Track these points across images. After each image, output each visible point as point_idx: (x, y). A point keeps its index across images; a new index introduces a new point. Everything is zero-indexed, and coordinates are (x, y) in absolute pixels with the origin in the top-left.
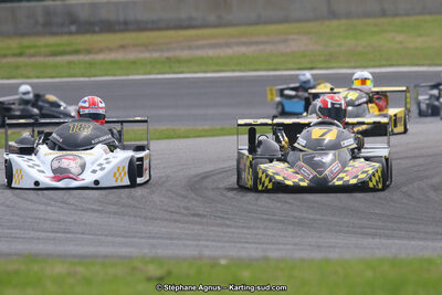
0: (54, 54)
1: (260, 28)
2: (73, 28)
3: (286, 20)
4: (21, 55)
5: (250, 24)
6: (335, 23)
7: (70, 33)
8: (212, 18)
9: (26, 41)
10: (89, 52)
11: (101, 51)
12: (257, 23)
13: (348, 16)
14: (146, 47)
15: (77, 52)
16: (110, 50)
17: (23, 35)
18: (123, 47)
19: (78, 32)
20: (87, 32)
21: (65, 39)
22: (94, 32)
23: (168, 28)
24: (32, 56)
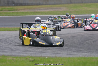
0: (9, 11)
1: (55, 6)
2: (14, 5)
3: (61, 4)
4: (2, 10)
5: (53, 5)
6: (72, 5)
7: (13, 6)
8: (44, 3)
9: (3, 7)
10: (17, 10)
11: (19, 10)
12: (55, 4)
13: (75, 3)
14: (30, 9)
15: (14, 10)
16: (22, 10)
17: (2, 6)
18: (24, 9)
20: (16, 6)
21: (11, 7)
22: (18, 6)
24: (4, 11)
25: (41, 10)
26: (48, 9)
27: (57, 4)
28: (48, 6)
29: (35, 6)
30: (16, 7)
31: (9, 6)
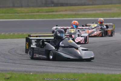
0: (47, 12)
1: (104, 6)
2: (53, 5)
3: (111, 3)
4: (38, 12)
5: (101, 5)
7: (52, 6)
8: (91, 3)
9: (40, 8)
10: (57, 11)
11: (60, 11)
12: (103, 4)
14: (72, 10)
15: (53, 12)
16: (62, 11)
18: (66, 10)
19: (54, 6)
20: (56, 6)
21: (50, 8)
22: (58, 6)
23: (78, 5)
24: (41, 12)
25: (86, 11)
26: (95, 10)
27: (107, 4)
28: (96, 6)
29: (79, 7)
30: (55, 8)
31: (47, 7)
